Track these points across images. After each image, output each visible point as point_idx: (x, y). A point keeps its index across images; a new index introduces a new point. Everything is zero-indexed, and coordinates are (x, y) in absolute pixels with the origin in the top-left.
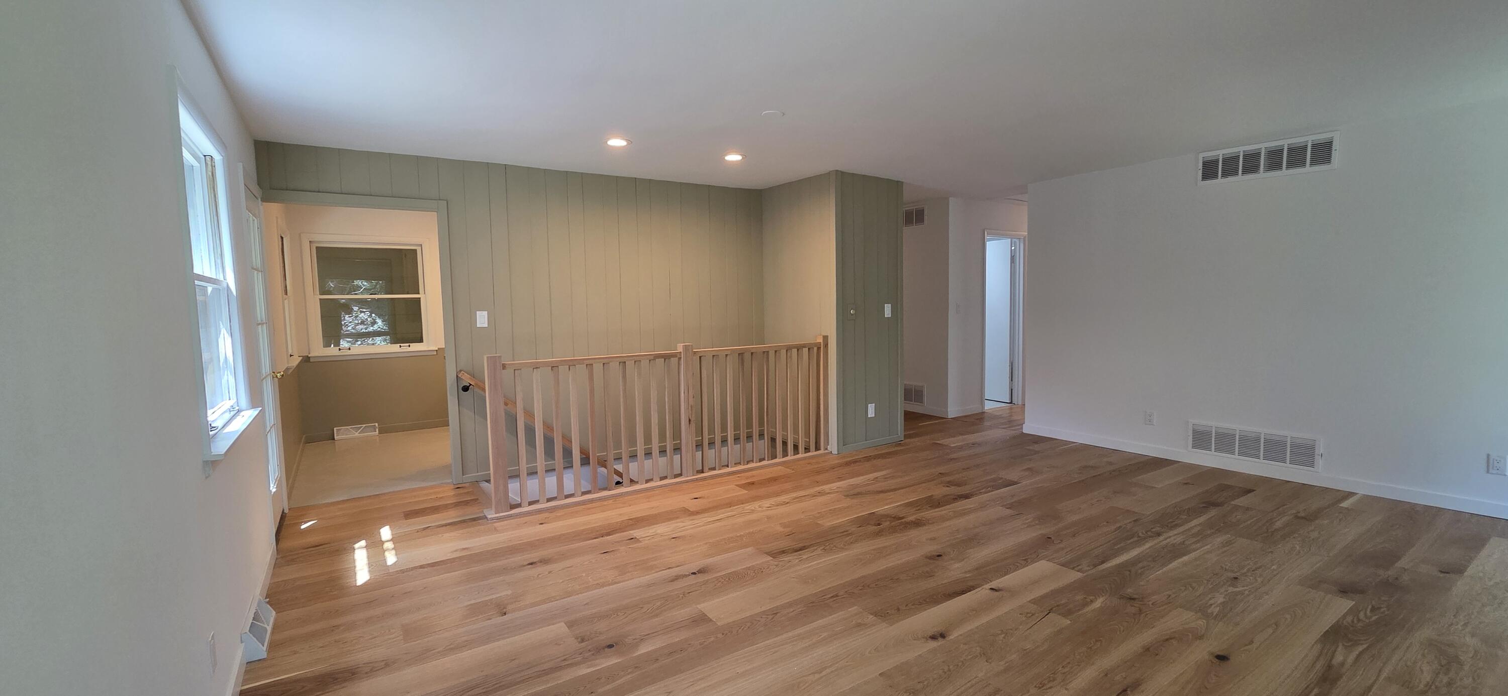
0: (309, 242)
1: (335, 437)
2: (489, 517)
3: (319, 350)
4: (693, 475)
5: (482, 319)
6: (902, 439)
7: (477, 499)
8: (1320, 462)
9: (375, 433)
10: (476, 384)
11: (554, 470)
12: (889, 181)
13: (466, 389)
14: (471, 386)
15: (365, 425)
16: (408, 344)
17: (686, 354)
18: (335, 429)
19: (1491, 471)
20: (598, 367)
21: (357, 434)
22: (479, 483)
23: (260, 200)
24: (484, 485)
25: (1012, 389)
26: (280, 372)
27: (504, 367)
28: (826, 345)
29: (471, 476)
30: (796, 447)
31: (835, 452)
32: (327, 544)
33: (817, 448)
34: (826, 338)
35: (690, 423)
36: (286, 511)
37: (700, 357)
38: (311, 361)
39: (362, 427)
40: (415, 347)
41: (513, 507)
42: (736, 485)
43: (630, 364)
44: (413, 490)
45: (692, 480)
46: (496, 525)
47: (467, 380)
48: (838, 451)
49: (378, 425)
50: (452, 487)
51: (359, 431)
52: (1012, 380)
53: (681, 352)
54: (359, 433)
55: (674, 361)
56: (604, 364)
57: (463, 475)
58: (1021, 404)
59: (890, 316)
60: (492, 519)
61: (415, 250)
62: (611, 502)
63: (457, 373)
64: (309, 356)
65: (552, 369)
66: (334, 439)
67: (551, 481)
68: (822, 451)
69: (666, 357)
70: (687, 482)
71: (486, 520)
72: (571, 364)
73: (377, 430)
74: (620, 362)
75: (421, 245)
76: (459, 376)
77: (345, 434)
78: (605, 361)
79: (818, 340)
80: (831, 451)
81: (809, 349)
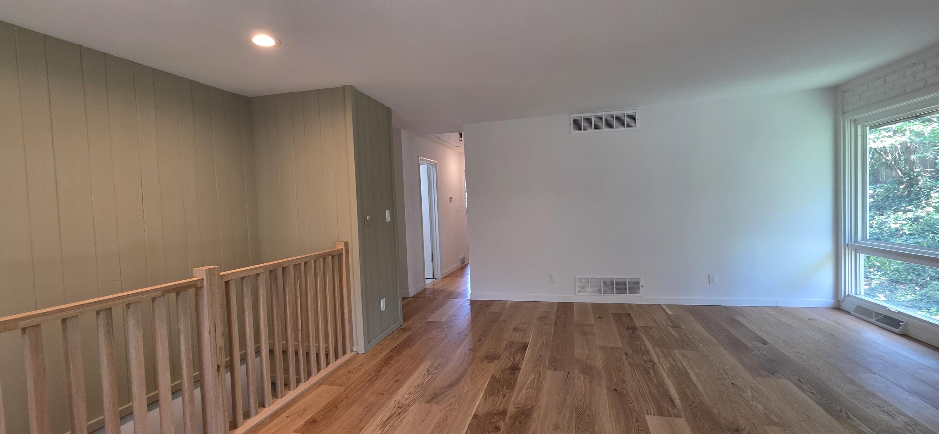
6: (402, 324)
8: (642, 290)
12: (383, 106)
17: (211, 280)
19: (711, 283)
20: (51, 327)
25: (433, 269)
28: (347, 251)
30: (318, 362)
31: (362, 351)
33: (344, 350)
34: (346, 244)
35: (218, 371)
37: (227, 283)
48: (365, 351)
52: (433, 262)
53: (202, 279)
55: (192, 291)
56: (64, 321)
58: (440, 277)
59: (390, 220)
68: (348, 356)
69: (178, 290)
74: (98, 313)
78: (64, 315)
79: (341, 246)
80: (358, 352)
81: (333, 256)
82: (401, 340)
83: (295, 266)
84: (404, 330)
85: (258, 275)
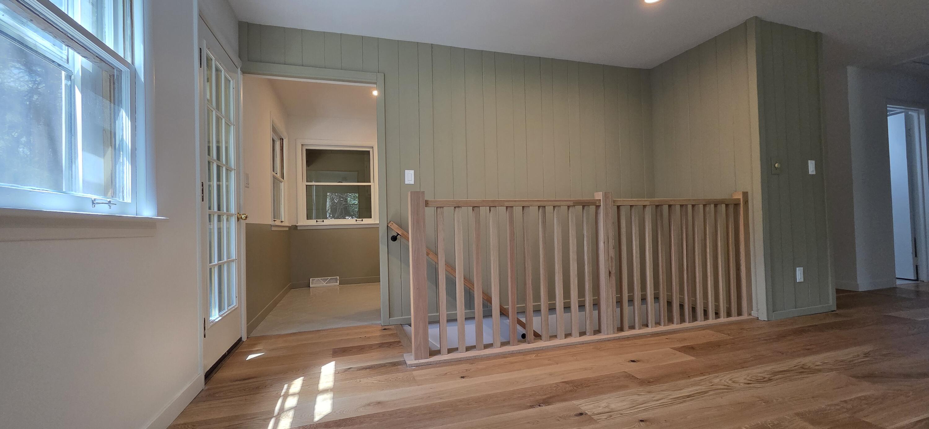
0: (301, 145)
1: (310, 285)
2: (408, 362)
3: (303, 222)
4: (614, 333)
5: (410, 177)
6: (836, 310)
7: (399, 342)
9: (337, 283)
10: (402, 233)
11: (474, 318)
12: (807, 32)
13: (394, 238)
14: (399, 235)
15: (330, 278)
16: (361, 219)
17: (606, 202)
18: (311, 279)
20: (518, 210)
21: (325, 284)
22: (403, 326)
23: (239, 69)
24: (407, 328)
25: (917, 267)
26: (245, 214)
27: (427, 203)
28: (746, 202)
29: (397, 319)
30: (706, 312)
31: (763, 317)
32: (254, 378)
33: (740, 313)
34: (745, 194)
35: (610, 276)
36: (244, 339)
37: (618, 205)
38: (298, 229)
39: (328, 279)
40: (366, 221)
41: (433, 353)
42: (675, 349)
43: (549, 209)
44: (348, 328)
45: (614, 339)
46: (415, 373)
47: (396, 230)
48: (768, 318)
49: (339, 277)
50: (380, 328)
51: (326, 282)
52: (916, 256)
53: (600, 200)
54: (326, 283)
55: (594, 207)
57: (390, 318)
59: (814, 173)
60: (411, 366)
61: (369, 152)
62: (533, 356)
63: (387, 224)
64: (297, 225)
65: (473, 210)
66: (309, 287)
67: (470, 328)
68: (745, 317)
69: (585, 205)
70: (609, 340)
71: (404, 366)
72: (492, 205)
73: (338, 281)
75: (373, 147)
76: (389, 225)
77: (317, 283)
79: (739, 196)
80: (758, 318)
81: (727, 205)
82: (827, 321)
83: (682, 206)
84: (837, 315)
85: (644, 206)
